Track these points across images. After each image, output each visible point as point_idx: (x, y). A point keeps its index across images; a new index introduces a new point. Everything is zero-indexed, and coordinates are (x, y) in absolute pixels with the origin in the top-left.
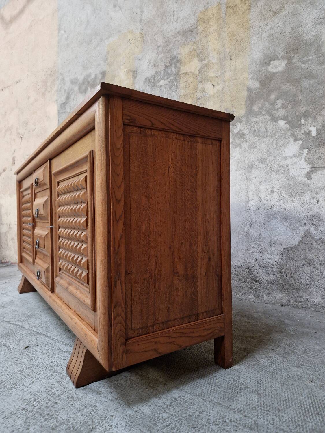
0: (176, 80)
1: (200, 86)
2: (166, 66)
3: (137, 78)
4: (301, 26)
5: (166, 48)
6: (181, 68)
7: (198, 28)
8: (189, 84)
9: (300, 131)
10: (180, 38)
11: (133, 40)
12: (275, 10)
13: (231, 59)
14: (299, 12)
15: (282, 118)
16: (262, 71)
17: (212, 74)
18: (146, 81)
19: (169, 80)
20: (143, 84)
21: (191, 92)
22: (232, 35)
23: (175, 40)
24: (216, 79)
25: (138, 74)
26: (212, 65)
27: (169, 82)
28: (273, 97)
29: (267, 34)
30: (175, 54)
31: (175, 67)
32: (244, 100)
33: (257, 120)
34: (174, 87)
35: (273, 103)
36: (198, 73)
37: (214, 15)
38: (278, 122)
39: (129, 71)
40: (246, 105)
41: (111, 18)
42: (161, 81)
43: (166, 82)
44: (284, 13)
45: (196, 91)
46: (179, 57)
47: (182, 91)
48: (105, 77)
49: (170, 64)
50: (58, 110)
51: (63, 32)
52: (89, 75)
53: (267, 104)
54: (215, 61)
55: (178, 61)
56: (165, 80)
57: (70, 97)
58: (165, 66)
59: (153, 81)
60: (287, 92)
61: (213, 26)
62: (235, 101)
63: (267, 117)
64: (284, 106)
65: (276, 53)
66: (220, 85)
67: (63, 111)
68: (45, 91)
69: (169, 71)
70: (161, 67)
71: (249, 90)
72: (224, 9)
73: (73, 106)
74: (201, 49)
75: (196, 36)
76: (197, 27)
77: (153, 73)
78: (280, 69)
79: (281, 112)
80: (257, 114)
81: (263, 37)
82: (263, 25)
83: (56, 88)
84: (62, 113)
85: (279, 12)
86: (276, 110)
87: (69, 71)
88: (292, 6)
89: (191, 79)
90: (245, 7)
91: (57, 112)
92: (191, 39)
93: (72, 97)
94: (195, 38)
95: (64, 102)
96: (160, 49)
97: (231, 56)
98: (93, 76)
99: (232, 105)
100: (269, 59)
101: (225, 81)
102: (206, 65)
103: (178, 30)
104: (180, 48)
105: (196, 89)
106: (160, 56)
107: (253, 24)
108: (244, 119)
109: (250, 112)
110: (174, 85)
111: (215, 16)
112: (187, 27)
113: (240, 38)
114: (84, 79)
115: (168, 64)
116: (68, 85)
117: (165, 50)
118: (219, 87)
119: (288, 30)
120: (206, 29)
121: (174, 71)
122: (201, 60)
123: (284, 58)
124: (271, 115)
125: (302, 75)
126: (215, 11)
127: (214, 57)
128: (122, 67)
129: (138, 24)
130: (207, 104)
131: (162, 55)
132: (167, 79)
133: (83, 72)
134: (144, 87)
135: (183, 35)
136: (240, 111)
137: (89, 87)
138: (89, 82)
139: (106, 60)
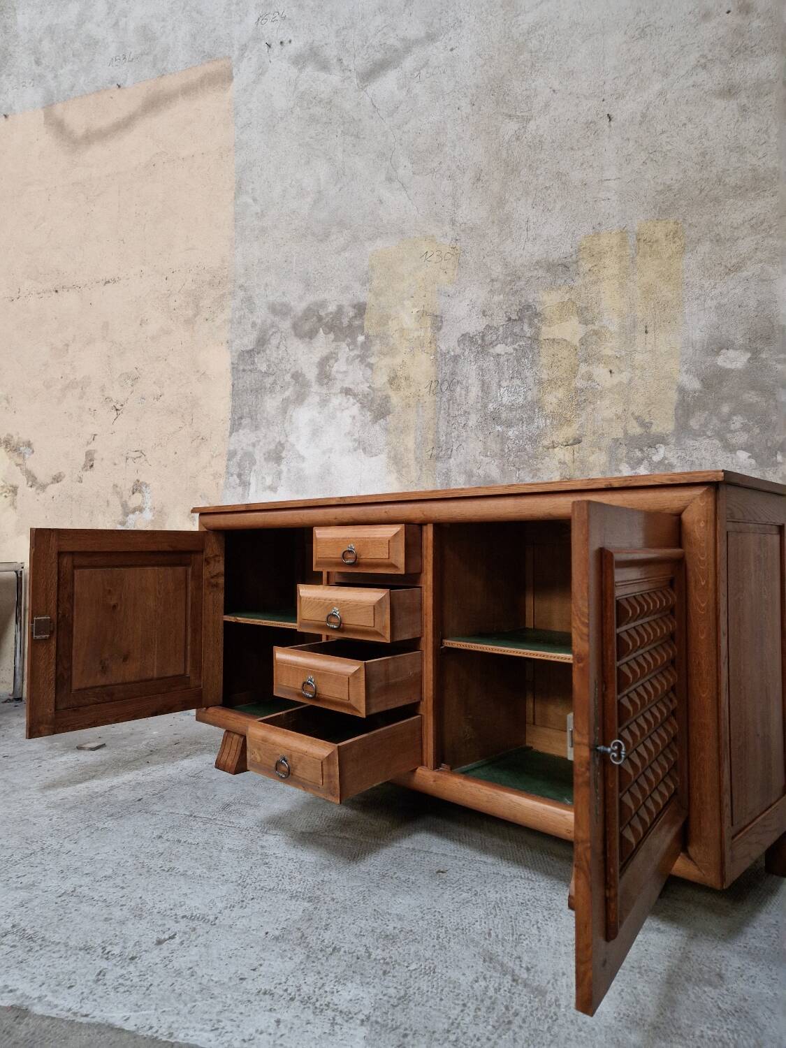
0: (532, 349)
1: (583, 368)
2: (510, 319)
3: (442, 331)
4: (776, 302)
5: (511, 287)
6: (544, 329)
7: (579, 263)
8: (559, 361)
9: (774, 473)
10: (541, 273)
11: (435, 255)
12: (729, 265)
13: (646, 332)
14: (771, 278)
15: (743, 447)
16: (705, 362)
17: (608, 352)
18: (463, 340)
19: (516, 346)
20: (456, 343)
21: (565, 375)
22: (648, 291)
23: (530, 275)
24: (617, 362)
25: (445, 323)
26: (608, 335)
27: (515, 349)
28: (725, 409)
29: (715, 302)
30: (531, 301)
31: (531, 325)
32: (673, 407)
33: (697, 444)
34: (526, 360)
35: (727, 420)
36: (578, 345)
37: (612, 247)
38: (735, 453)
39: (423, 314)
40: (676, 414)
41: (381, 202)
42: (499, 345)
43: (510, 349)
44: (745, 274)
45: (575, 377)
46: (539, 308)
47: (544, 371)
48: (365, 316)
49: (519, 317)
50: (232, 364)
51: (250, 201)
52: (323, 304)
53: (715, 421)
54: (614, 328)
55: (537, 315)
56: (506, 345)
57: (269, 340)
58: (507, 319)
59: (480, 342)
60: (751, 405)
61: (611, 266)
62: (653, 406)
63: (716, 442)
64: (745, 428)
65: (731, 337)
66: (624, 373)
67: (248, 367)
68: (195, 316)
69: (516, 330)
70: (499, 320)
71: (682, 390)
72: (632, 240)
73: (276, 361)
74: (586, 301)
75: (577, 278)
76: (577, 262)
77: (481, 328)
78: (738, 365)
79: (742, 438)
80: (696, 435)
81: (706, 306)
82: (706, 285)
83: (227, 314)
84: (244, 370)
85: (736, 271)
86: (731, 431)
87: (267, 285)
88: (760, 265)
89: (565, 353)
90: (673, 246)
91: (229, 367)
92: (565, 281)
93: (274, 342)
94: (573, 280)
95: (251, 347)
96: (497, 285)
97: (646, 327)
98: (332, 308)
99: (649, 411)
100: (719, 345)
101: (633, 367)
102: (596, 333)
103: (536, 258)
104: (541, 292)
105: (574, 371)
106: (496, 298)
107: (687, 280)
108: (673, 440)
109: (683, 429)
110: (527, 358)
111: (615, 249)
112: (555, 256)
113: (664, 299)
114: (309, 309)
115: (514, 317)
116: (261, 315)
117: (507, 290)
118: (624, 377)
119: (752, 303)
120: (596, 268)
121: (528, 331)
122: (586, 322)
123: (745, 348)
124: (722, 439)
125: (777, 382)
126: (615, 240)
127: (612, 323)
128: (408, 303)
129: (447, 228)
130: (598, 403)
131: (502, 296)
132: (513, 343)
133: (305, 293)
134: (458, 351)
135: (548, 270)
136: (664, 424)
137: (321, 329)
138: (320, 319)
139: (366, 281)
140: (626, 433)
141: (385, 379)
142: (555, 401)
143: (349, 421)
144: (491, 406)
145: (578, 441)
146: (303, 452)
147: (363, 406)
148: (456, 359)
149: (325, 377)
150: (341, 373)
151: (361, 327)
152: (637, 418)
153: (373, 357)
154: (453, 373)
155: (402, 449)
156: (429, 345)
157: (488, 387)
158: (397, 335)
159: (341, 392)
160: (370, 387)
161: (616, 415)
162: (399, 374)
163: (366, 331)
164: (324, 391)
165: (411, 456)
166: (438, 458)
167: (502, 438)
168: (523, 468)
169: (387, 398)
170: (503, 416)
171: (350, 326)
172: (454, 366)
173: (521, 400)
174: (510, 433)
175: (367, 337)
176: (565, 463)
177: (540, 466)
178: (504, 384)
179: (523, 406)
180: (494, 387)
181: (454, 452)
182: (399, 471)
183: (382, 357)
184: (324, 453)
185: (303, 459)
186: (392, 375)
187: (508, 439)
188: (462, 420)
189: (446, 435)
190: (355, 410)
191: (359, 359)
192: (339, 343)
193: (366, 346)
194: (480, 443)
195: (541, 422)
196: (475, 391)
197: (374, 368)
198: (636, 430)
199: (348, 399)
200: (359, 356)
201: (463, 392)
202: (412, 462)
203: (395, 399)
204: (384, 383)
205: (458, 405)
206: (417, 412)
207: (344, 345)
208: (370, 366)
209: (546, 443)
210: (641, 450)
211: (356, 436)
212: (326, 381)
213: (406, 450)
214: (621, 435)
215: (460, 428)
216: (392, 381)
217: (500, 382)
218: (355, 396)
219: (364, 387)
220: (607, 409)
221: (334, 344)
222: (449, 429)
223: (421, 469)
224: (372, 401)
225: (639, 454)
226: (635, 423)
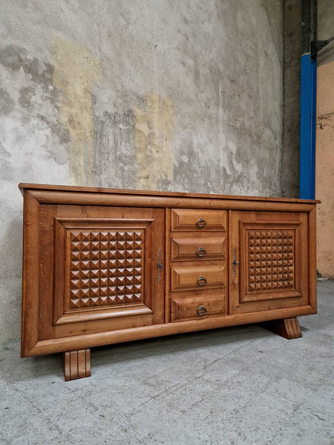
0: (133, 131)
1: (149, 147)
3: (97, 105)
4: (193, 143)
5: (124, 98)
6: (137, 124)
8: (142, 141)
10: (135, 98)
11: (92, 61)
13: (166, 140)
14: (192, 135)
16: (179, 157)
17: (156, 143)
18: (106, 114)
19: (127, 127)
20: (103, 115)
21: (143, 148)
22: (166, 124)
23: (131, 96)
24: (159, 148)
25: (97, 101)
26: (156, 137)
28: (184, 175)
29: (181, 137)
30: (132, 109)
31: (132, 120)
33: (178, 186)
36: (147, 136)
39: (87, 91)
40: (173, 174)
42: (121, 124)
43: (125, 128)
44: (187, 131)
45: (147, 150)
46: (135, 114)
47: (137, 143)
48: (54, 74)
49: (128, 114)
52: (22, 50)
54: (157, 134)
55: (134, 117)
56: (124, 125)
58: (123, 113)
59: (113, 119)
60: (189, 175)
61: (156, 109)
62: (168, 169)
63: (182, 186)
65: (185, 151)
66: (160, 154)
69: (127, 120)
70: (121, 112)
71: (174, 165)
72: (162, 102)
74: (149, 119)
75: (147, 107)
76: (147, 100)
77: (113, 112)
78: (186, 161)
80: (178, 183)
81: (179, 137)
82: (179, 130)
85: (185, 128)
88: (190, 129)
89: (143, 138)
90: (172, 111)
92: (143, 106)
94: (145, 108)
96: (119, 94)
97: (166, 138)
98: (30, 57)
99: (167, 171)
100: (182, 153)
101: (163, 152)
102: (152, 134)
103: (133, 90)
104: (135, 107)
105: (146, 147)
106: (119, 100)
107: (175, 125)
108: (173, 183)
109: (175, 180)
110: (131, 135)
111: (157, 102)
112: (140, 93)
113: (170, 129)
115: (126, 113)
119: (189, 141)
120: (152, 107)
121: (131, 122)
122: (150, 128)
123: (187, 156)
125: (193, 169)
126: (157, 99)
127: (157, 132)
129: (97, 51)
130: (154, 163)
131: (121, 101)
132: (126, 125)
133: (7, 35)
134: (104, 119)
135: (137, 98)
136: (171, 178)
137: (22, 67)
138: (20, 60)
139: (53, 53)
140: (161, 178)
141: (66, 119)
142: (141, 158)
143: (44, 138)
144: (118, 153)
145: (148, 178)
146: (8, 149)
147: (53, 131)
148: (103, 123)
149: (25, 102)
150: (37, 104)
151: (51, 81)
152: (164, 173)
153: (59, 103)
154: (102, 130)
155: (77, 164)
156: (90, 110)
157: (117, 143)
158: (72, 96)
159: (38, 117)
160: (57, 120)
161: (159, 170)
162: (75, 119)
163: (54, 84)
164: (25, 111)
165: (82, 169)
166: (95, 173)
167: (123, 170)
168: (131, 186)
169: (68, 131)
170: (123, 159)
171: (43, 75)
172: (102, 127)
173: (129, 153)
174: (126, 168)
175: (55, 88)
176: (144, 186)
177: (136, 186)
178: (123, 144)
179: (130, 157)
180: (119, 143)
181: (103, 171)
182: (76, 176)
183: (65, 105)
184: (26, 154)
185: (9, 155)
186: (71, 119)
187: (125, 170)
188: (106, 156)
189: (99, 162)
190: (48, 131)
191: (50, 100)
192: (36, 84)
193: (54, 93)
194: (114, 170)
195: (136, 166)
196: (111, 143)
197: (60, 109)
198: (164, 177)
199: (43, 123)
200: (49, 98)
201: (107, 142)
202: (83, 173)
203: (73, 134)
204: (66, 122)
205: (105, 147)
206: (85, 145)
207: (39, 86)
208: (58, 108)
209: (138, 175)
210: (165, 185)
211: (50, 149)
212: (26, 105)
213: (79, 164)
214: (160, 178)
215: (106, 160)
216: (71, 121)
217: (121, 142)
218: (48, 123)
219: (53, 119)
220: (156, 167)
221: (32, 83)
222: (101, 159)
223: (88, 178)
224: (59, 130)
225: (164, 187)
226: (163, 175)
